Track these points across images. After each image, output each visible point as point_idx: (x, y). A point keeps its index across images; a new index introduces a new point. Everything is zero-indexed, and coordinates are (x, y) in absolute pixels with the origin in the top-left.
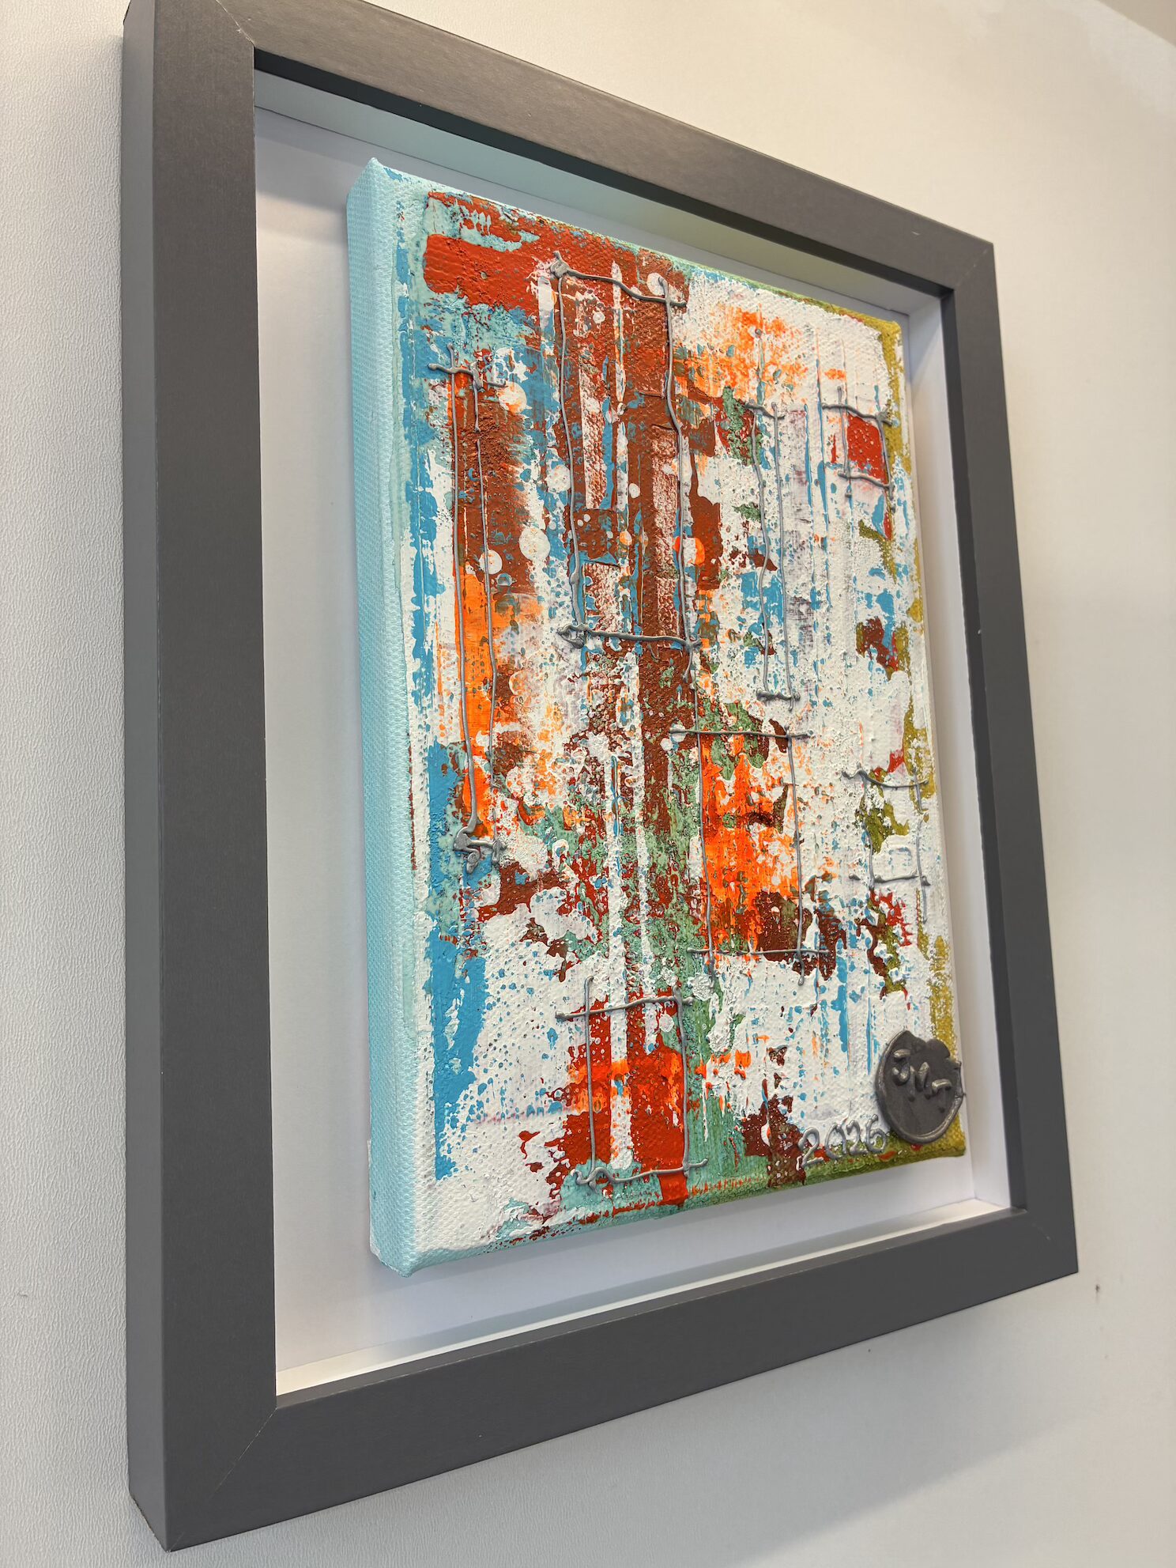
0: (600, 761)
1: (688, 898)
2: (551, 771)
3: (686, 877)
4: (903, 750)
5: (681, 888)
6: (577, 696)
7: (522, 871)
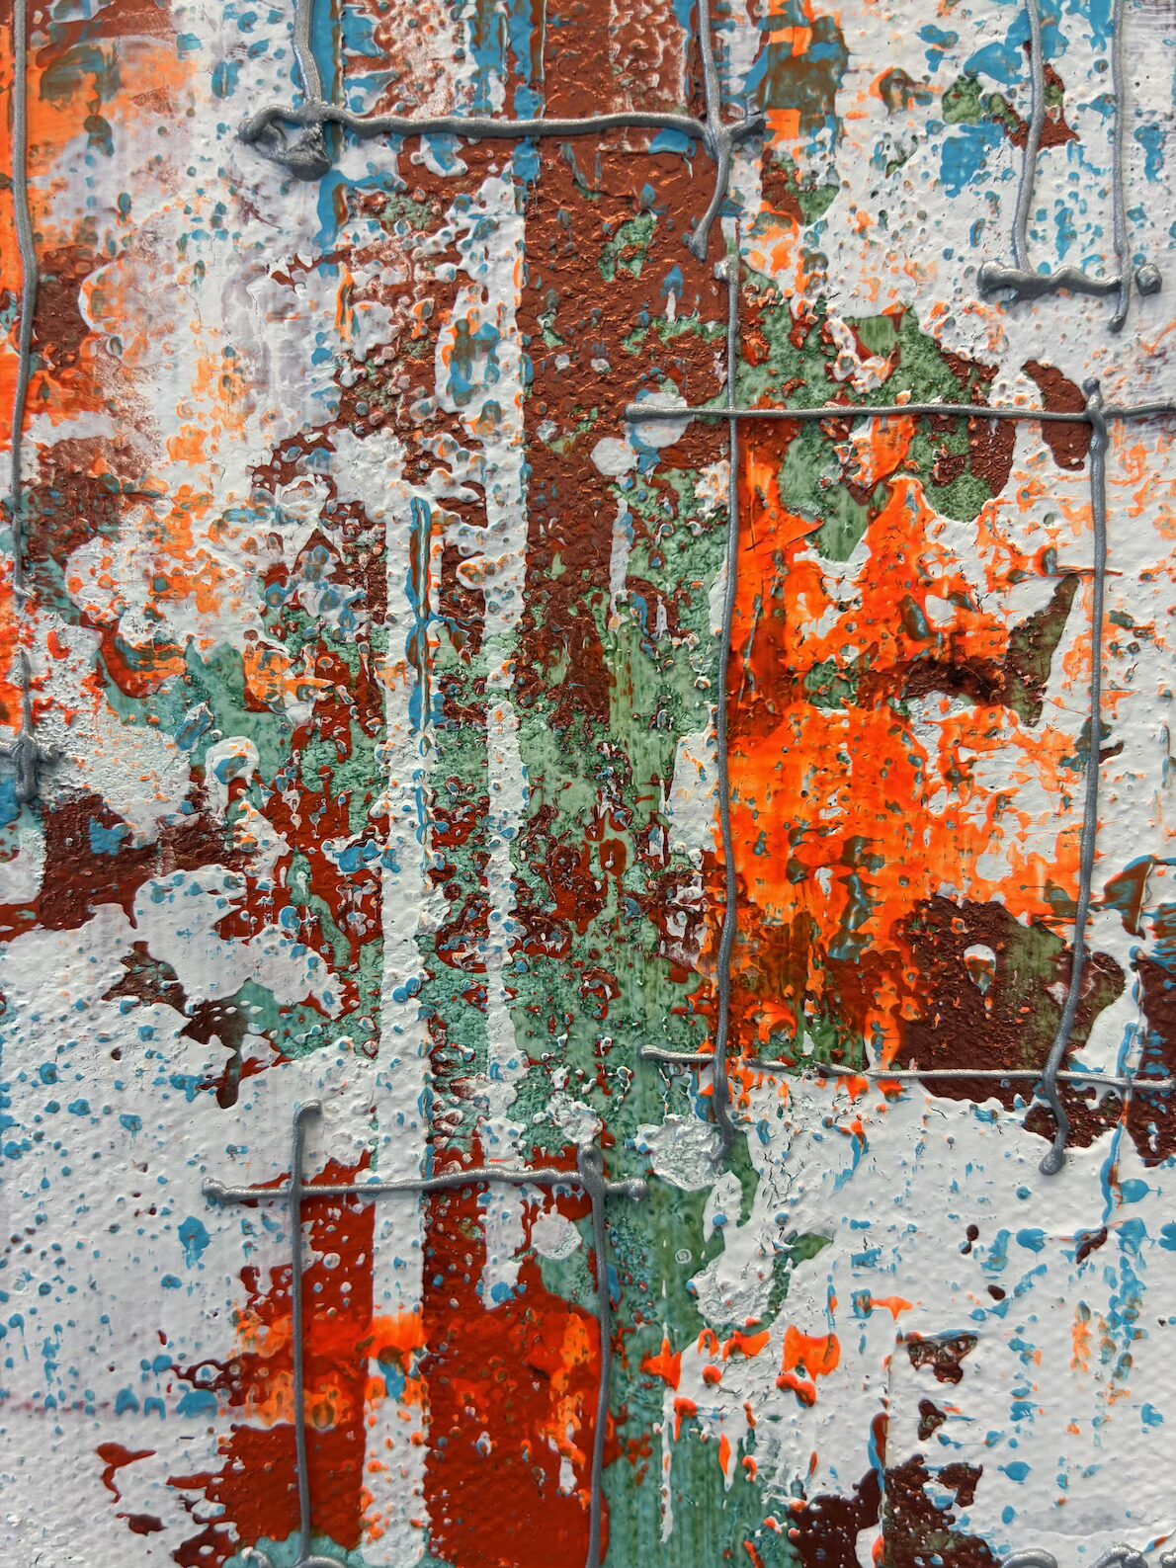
0: (372, 512)
1: (657, 908)
2: (207, 546)
3: (655, 848)
5: (635, 879)
6: (302, 325)
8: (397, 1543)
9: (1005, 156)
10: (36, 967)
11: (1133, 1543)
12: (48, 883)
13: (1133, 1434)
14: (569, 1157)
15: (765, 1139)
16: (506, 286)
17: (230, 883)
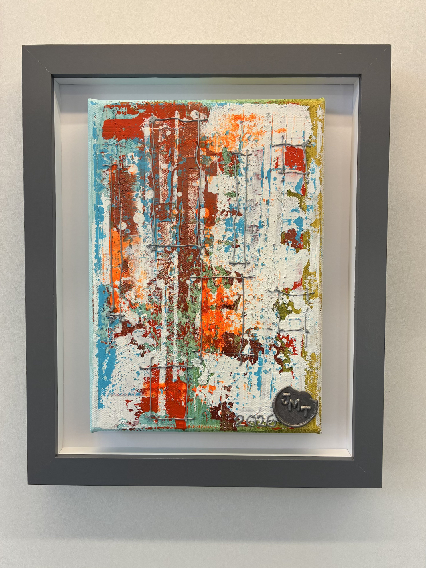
0: (161, 288)
1: (193, 334)
2: (142, 292)
3: (193, 326)
4: (302, 280)
5: (191, 330)
6: (153, 267)
7: (130, 323)
8: (162, 412)
9: (232, 249)
10: (120, 341)
11: (253, 414)
12: (122, 331)
13: (252, 399)
14: (183, 363)
15: (206, 361)
16: (176, 263)
17: (144, 331)
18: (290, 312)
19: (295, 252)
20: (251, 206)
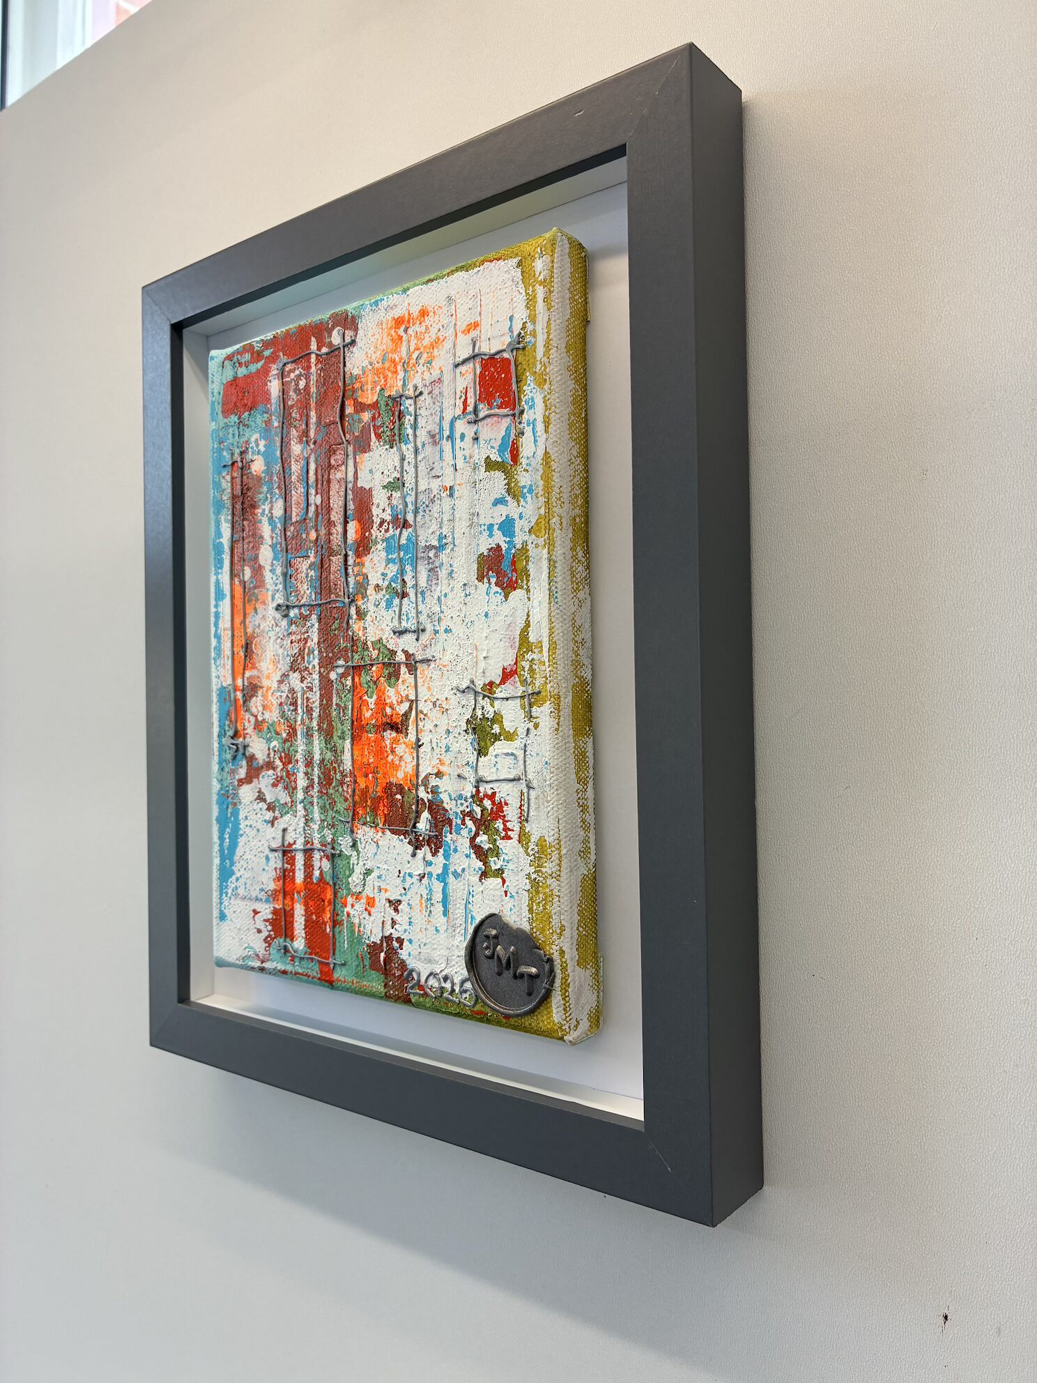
0: (295, 690)
1: (342, 783)
2: (270, 698)
3: (341, 768)
4: (516, 663)
5: (338, 777)
6: (285, 649)
7: (256, 759)
8: (299, 944)
9: (396, 601)
10: (245, 793)
11: (436, 970)
12: (247, 774)
13: (434, 934)
14: (327, 844)
15: (361, 843)
16: (316, 640)
17: (274, 774)
18: (497, 738)
19: (502, 597)
20: (424, 505)
